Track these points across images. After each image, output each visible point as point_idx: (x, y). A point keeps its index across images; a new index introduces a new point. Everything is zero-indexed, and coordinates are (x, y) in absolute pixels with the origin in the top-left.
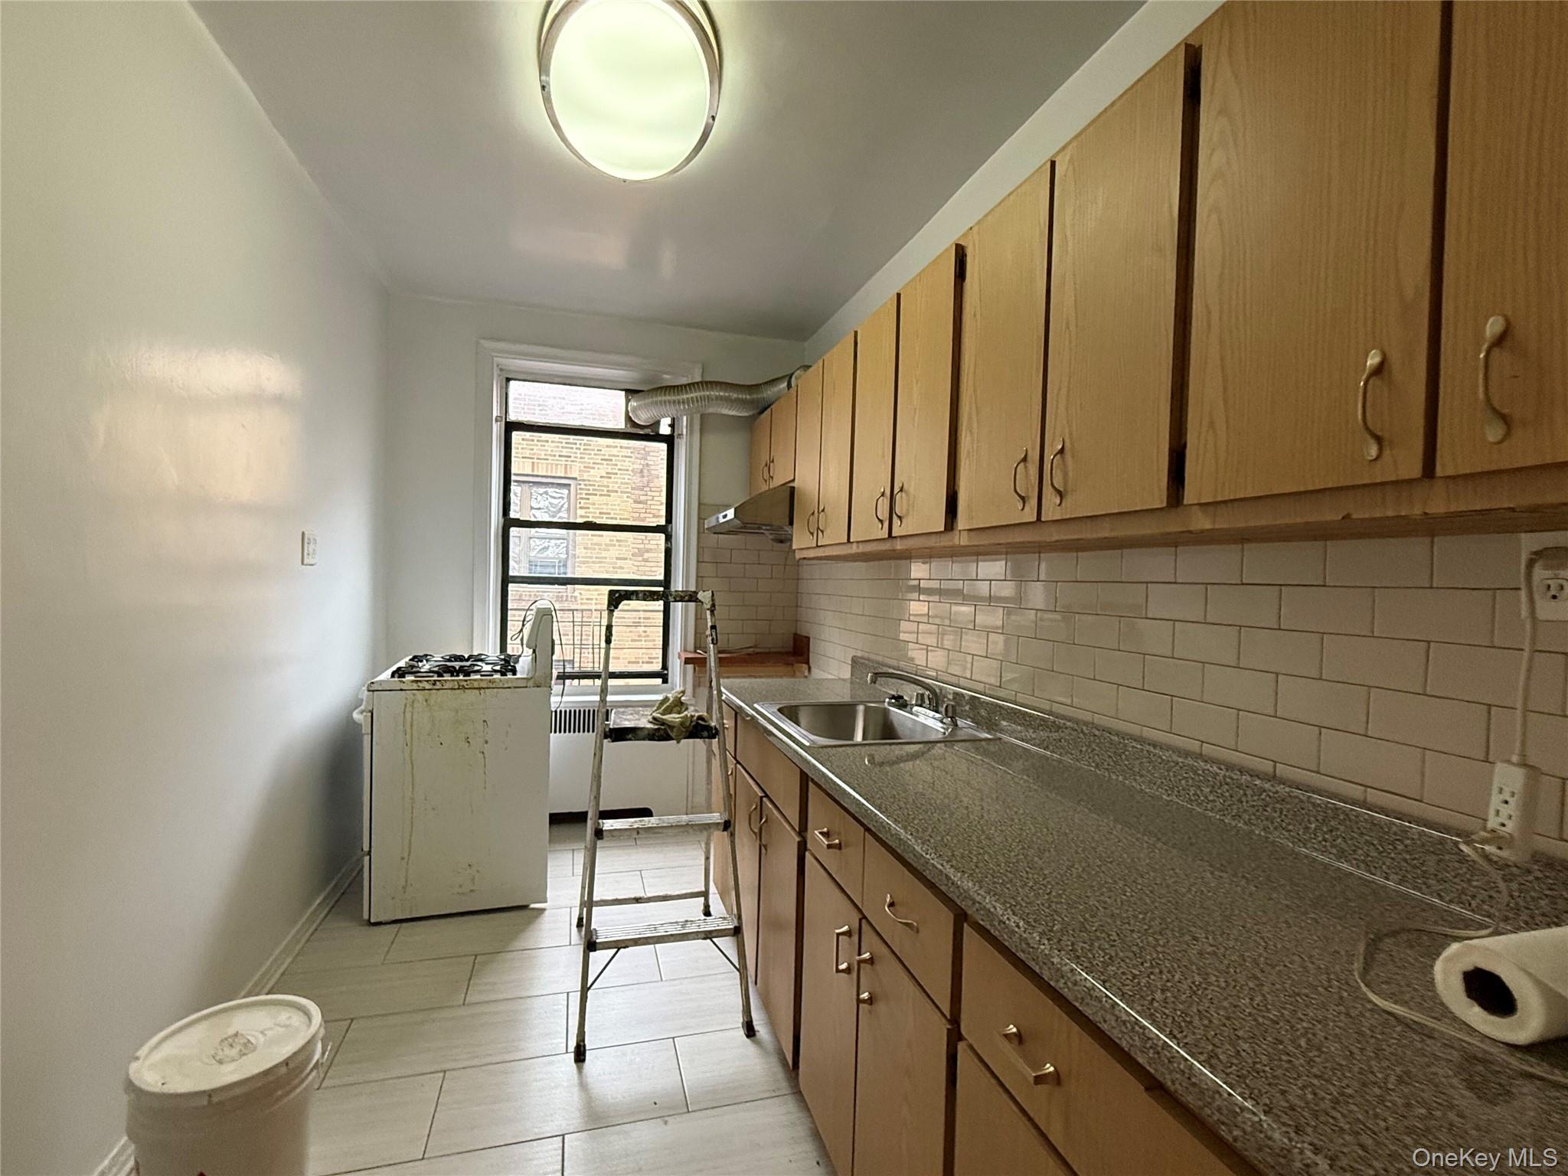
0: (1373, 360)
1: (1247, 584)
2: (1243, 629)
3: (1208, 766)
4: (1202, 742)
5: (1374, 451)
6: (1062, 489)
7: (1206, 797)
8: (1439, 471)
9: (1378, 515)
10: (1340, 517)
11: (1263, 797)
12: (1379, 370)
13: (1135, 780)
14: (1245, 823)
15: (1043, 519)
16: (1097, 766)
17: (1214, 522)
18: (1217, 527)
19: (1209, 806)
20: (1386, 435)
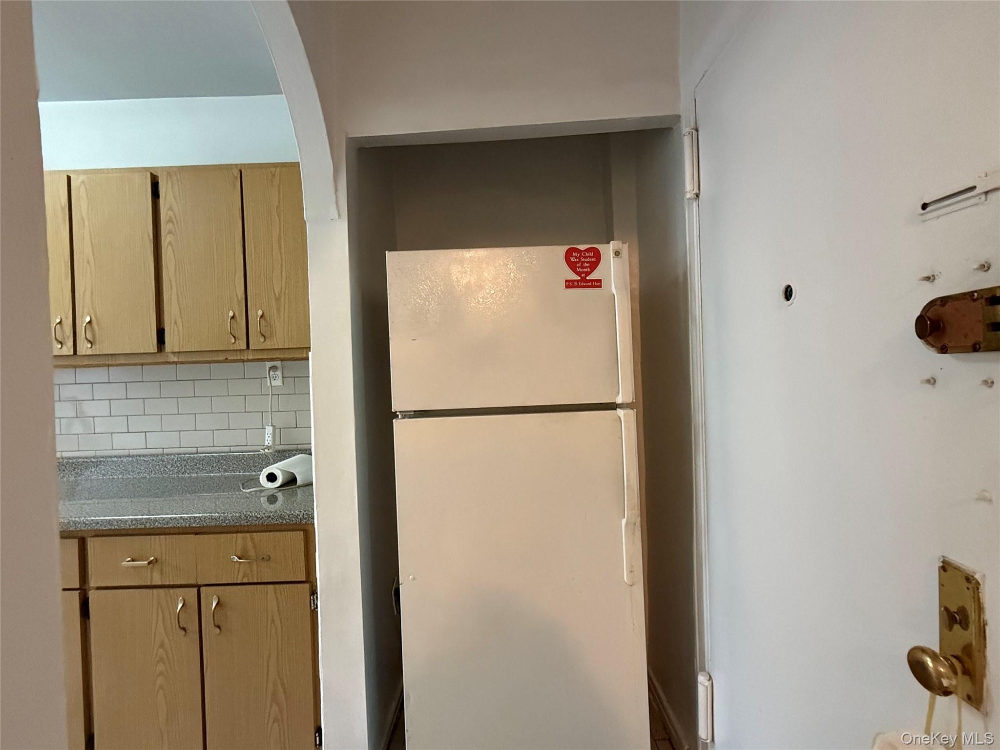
0: (231, 314)
1: (179, 380)
2: (179, 399)
3: (169, 456)
4: (163, 448)
5: (233, 341)
6: (91, 340)
7: (169, 470)
8: (250, 348)
9: (235, 358)
10: (224, 359)
11: (195, 461)
12: (233, 317)
13: (129, 474)
14: (188, 474)
15: (78, 354)
16: (104, 475)
17: (178, 358)
18: (180, 360)
19: (171, 473)
20: (236, 336)
